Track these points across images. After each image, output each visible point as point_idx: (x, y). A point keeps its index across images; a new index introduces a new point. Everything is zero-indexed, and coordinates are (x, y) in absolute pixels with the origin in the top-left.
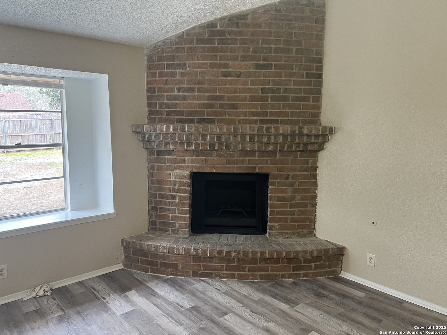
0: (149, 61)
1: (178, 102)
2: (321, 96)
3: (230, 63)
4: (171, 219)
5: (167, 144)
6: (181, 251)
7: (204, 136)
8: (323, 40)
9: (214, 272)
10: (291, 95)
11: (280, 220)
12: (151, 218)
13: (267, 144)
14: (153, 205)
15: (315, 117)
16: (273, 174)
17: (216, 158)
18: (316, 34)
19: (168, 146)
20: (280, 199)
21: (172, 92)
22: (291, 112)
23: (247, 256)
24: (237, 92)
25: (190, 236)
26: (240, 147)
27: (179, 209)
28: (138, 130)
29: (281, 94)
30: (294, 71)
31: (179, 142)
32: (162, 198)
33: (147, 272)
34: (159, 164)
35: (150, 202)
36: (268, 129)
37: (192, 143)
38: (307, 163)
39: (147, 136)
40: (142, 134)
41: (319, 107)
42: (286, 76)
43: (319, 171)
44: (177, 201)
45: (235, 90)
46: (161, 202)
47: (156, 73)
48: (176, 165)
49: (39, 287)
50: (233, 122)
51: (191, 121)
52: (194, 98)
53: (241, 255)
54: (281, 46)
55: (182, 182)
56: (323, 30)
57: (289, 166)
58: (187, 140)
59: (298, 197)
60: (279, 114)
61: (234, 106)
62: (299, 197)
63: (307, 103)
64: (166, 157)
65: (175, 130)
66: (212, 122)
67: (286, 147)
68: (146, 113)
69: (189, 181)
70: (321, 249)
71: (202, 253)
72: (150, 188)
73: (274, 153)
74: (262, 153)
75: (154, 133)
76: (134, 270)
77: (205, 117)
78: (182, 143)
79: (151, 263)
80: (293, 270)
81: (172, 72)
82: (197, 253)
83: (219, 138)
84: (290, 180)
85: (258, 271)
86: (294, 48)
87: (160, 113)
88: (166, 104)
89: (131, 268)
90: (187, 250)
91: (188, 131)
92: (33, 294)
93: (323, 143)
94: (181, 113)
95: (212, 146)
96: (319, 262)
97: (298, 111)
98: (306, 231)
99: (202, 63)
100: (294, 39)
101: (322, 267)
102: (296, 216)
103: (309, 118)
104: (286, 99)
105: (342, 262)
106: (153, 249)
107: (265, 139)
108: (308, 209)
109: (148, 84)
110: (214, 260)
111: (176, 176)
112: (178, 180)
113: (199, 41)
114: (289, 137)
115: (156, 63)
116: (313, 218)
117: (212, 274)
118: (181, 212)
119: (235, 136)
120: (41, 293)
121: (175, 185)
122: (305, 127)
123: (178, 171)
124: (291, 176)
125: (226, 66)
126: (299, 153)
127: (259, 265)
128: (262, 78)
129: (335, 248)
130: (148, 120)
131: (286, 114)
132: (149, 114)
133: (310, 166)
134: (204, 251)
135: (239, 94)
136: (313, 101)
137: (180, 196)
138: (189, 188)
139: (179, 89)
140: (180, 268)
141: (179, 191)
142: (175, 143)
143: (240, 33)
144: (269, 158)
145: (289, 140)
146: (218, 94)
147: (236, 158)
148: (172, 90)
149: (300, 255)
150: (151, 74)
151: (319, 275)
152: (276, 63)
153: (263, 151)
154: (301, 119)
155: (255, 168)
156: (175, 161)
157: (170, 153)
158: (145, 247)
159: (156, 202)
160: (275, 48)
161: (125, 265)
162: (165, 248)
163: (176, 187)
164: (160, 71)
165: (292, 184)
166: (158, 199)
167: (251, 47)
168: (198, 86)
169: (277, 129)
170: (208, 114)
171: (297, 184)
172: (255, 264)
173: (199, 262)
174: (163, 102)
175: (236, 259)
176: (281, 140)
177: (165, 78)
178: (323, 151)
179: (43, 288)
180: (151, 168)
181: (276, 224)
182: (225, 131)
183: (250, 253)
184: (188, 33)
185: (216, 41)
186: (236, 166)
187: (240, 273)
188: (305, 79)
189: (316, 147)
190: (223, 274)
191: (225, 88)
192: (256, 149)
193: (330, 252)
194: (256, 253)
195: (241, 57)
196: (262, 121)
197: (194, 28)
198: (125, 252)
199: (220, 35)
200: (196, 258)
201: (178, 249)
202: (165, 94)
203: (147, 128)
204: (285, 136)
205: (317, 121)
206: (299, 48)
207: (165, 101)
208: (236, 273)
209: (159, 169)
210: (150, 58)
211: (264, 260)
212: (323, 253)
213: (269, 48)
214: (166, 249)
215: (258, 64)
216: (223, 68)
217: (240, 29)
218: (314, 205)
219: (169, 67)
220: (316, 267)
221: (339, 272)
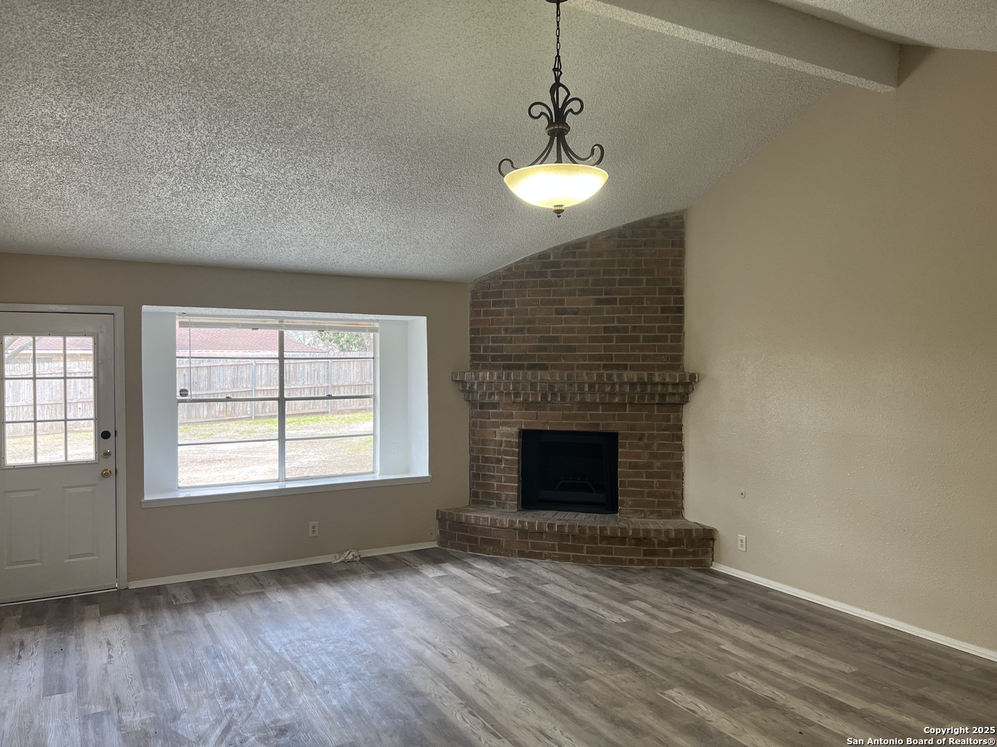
0: (473, 298)
1: (504, 345)
2: (682, 334)
3: (566, 298)
4: (495, 488)
5: (491, 394)
6: (505, 523)
7: (533, 385)
8: (683, 266)
9: (544, 552)
10: (642, 334)
11: (634, 494)
12: (473, 488)
13: (612, 394)
14: (475, 471)
15: (676, 360)
16: (621, 433)
17: (549, 412)
18: (672, 260)
19: (493, 397)
20: (634, 466)
21: (498, 333)
22: (643, 355)
23: (584, 533)
24: (574, 332)
25: (518, 511)
26: (578, 398)
27: (505, 476)
28: (458, 379)
29: (629, 334)
30: (645, 305)
31: (505, 392)
32: (486, 462)
33: (465, 551)
34: (481, 420)
35: (471, 467)
36: (609, 377)
37: (520, 393)
38: (668, 419)
39: (468, 385)
40: (463, 383)
41: (681, 349)
42: (634, 312)
43: (685, 431)
44: (503, 465)
45: (572, 330)
46: (484, 466)
47: (481, 311)
48: (502, 420)
49: (348, 552)
50: (570, 367)
51: (520, 367)
52: (524, 340)
53: (577, 530)
54: (628, 277)
55: (510, 442)
56: (682, 254)
57: (644, 422)
58: (513, 390)
59: (657, 464)
60: (628, 357)
61: (572, 349)
62: (659, 463)
63: (663, 344)
64: (491, 411)
65: (499, 377)
66: (544, 367)
67: (636, 399)
68: (469, 358)
69: (517, 440)
70: (682, 529)
71: (529, 527)
72: (471, 450)
73: (622, 406)
74: (608, 406)
75: (476, 382)
76: (450, 549)
77: (536, 362)
78: (508, 394)
79: (469, 539)
80: (645, 555)
81: (499, 310)
82: (523, 526)
83: (551, 387)
84: (646, 441)
85: (598, 553)
86: (644, 278)
87: (484, 358)
88: (492, 347)
89: (447, 547)
90: (512, 523)
91: (515, 380)
92: (342, 559)
93: (688, 394)
94: (509, 358)
95: (544, 396)
96: (680, 546)
97: (652, 353)
98: (669, 510)
99: (533, 299)
100: (643, 267)
101: (685, 553)
102: (656, 489)
103: (668, 363)
104: (636, 339)
105: (713, 550)
106: (473, 521)
107: (608, 389)
108: (672, 480)
109: (471, 324)
110: (544, 537)
111: (502, 435)
112: (504, 439)
113: (531, 274)
114: (638, 387)
115: (481, 300)
116: (680, 492)
117: (541, 554)
118: (508, 480)
119: (571, 385)
120: (350, 557)
121: (501, 445)
122: (657, 374)
123: (504, 429)
124: (646, 436)
125: (561, 302)
126: (656, 406)
127: (599, 545)
128: (605, 315)
129: (700, 529)
130: (471, 366)
131: (636, 358)
132: (472, 360)
133: (671, 423)
134: (531, 524)
135: (576, 335)
136: (671, 341)
137: (507, 460)
138: (517, 450)
139: (506, 330)
140: (504, 546)
141: (505, 453)
142: (500, 393)
143: (577, 264)
144: (617, 413)
145: (638, 390)
146: (551, 334)
147: (574, 412)
148: (499, 331)
149: (652, 535)
150: (474, 313)
151: (681, 564)
152: (621, 296)
153: (607, 404)
154: (656, 363)
155: (598, 425)
156: (501, 416)
157: (495, 406)
158: (463, 519)
159: (479, 468)
160: (620, 279)
161: (440, 543)
162: (486, 519)
163: (502, 448)
164: (485, 309)
165: (648, 447)
166: (481, 463)
167: (591, 279)
168: (528, 326)
169: (620, 376)
170: (540, 358)
171: (655, 446)
172: (594, 544)
173: (526, 538)
174: (487, 345)
175: (571, 536)
176: (628, 390)
177: (490, 318)
178: (688, 404)
179: (352, 553)
180: (473, 425)
181: (629, 499)
182: (558, 379)
183: (587, 528)
184: (517, 265)
185: (549, 274)
186: (575, 422)
187: (576, 554)
188: (659, 314)
189: (677, 399)
190: (555, 554)
191: (560, 327)
192: (598, 400)
193: (694, 534)
194: (595, 528)
195: (579, 291)
196: (606, 367)
197: (524, 260)
198: (440, 527)
199: (553, 267)
200: (523, 532)
201: (501, 521)
202: (491, 336)
203: (467, 376)
204: (633, 385)
205: (679, 366)
206: (650, 277)
207: (491, 344)
208: (571, 554)
209: (482, 425)
210: (474, 295)
211: (605, 538)
212: (683, 534)
213: (613, 279)
214: (488, 520)
215: (599, 299)
216: (558, 305)
217: (577, 259)
218: (680, 476)
219: (495, 304)
220: (675, 554)
221: (710, 563)
